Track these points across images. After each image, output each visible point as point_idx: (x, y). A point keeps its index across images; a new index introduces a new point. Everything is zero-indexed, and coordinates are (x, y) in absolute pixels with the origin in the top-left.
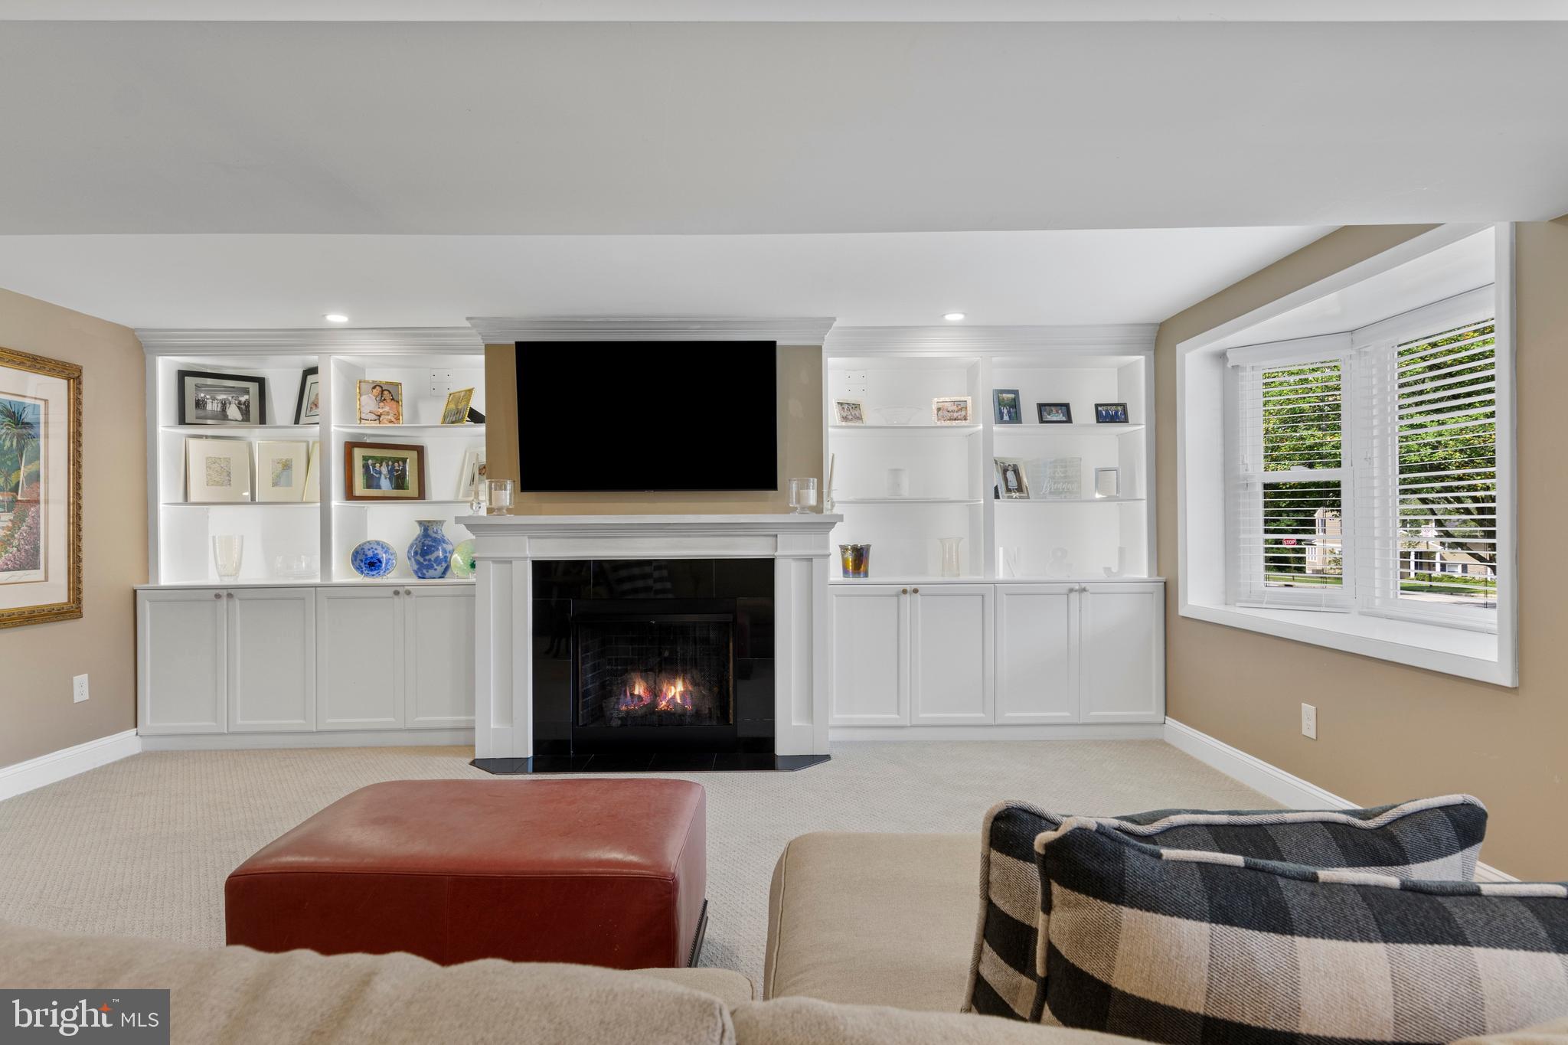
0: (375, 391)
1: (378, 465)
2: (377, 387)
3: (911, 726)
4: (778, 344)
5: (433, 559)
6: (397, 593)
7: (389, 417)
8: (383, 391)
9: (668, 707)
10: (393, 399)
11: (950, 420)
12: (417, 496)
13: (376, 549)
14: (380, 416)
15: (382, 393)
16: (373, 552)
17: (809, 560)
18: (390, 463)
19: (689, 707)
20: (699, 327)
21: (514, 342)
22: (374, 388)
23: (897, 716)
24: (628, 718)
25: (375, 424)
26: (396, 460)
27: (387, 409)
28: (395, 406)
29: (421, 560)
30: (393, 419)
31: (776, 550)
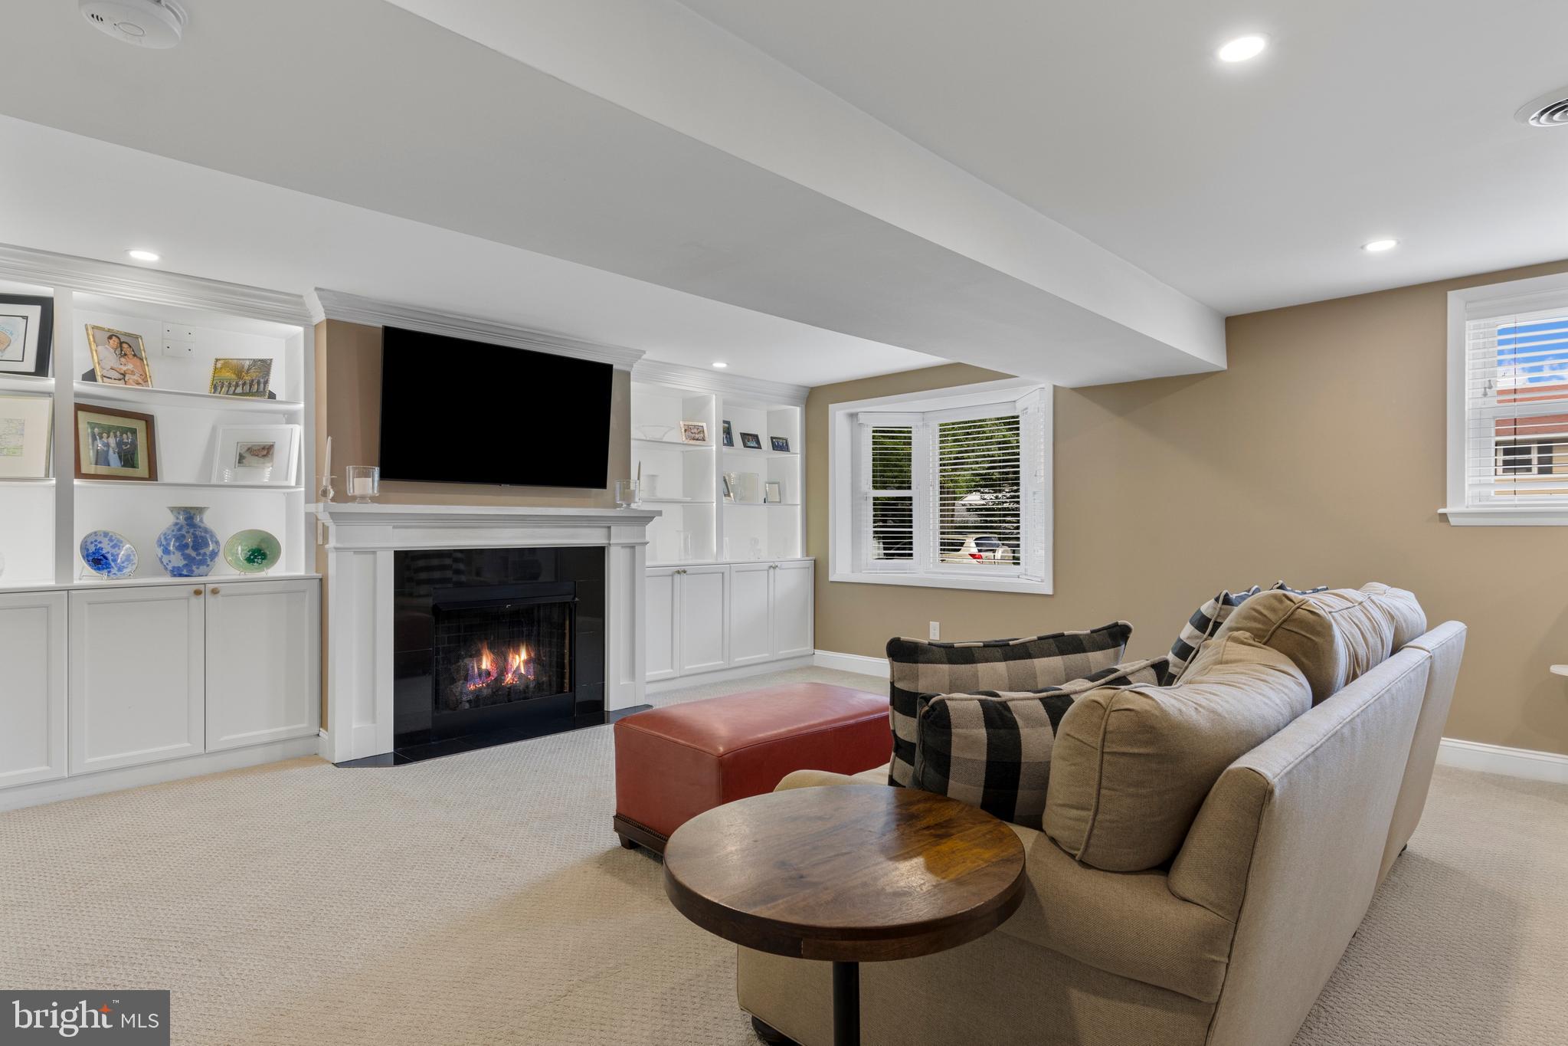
0: (111, 341)
1: (105, 435)
2: (114, 337)
3: (680, 677)
4: (614, 367)
5: (208, 553)
6: (198, 593)
7: (135, 377)
8: (121, 343)
9: (513, 680)
10: (135, 355)
11: (694, 439)
12: (147, 477)
13: (100, 542)
14: (124, 375)
15: (121, 347)
16: (96, 545)
17: (632, 547)
18: (118, 433)
19: (531, 677)
20: (542, 340)
21: (381, 326)
22: (110, 337)
23: (672, 671)
24: (477, 699)
25: (121, 384)
26: (125, 430)
27: (130, 367)
28: (138, 364)
29: (193, 554)
30: (140, 381)
31: (610, 540)
